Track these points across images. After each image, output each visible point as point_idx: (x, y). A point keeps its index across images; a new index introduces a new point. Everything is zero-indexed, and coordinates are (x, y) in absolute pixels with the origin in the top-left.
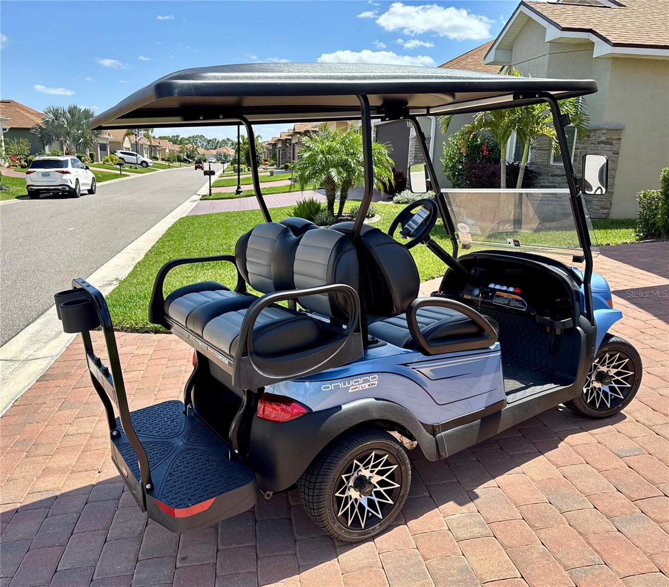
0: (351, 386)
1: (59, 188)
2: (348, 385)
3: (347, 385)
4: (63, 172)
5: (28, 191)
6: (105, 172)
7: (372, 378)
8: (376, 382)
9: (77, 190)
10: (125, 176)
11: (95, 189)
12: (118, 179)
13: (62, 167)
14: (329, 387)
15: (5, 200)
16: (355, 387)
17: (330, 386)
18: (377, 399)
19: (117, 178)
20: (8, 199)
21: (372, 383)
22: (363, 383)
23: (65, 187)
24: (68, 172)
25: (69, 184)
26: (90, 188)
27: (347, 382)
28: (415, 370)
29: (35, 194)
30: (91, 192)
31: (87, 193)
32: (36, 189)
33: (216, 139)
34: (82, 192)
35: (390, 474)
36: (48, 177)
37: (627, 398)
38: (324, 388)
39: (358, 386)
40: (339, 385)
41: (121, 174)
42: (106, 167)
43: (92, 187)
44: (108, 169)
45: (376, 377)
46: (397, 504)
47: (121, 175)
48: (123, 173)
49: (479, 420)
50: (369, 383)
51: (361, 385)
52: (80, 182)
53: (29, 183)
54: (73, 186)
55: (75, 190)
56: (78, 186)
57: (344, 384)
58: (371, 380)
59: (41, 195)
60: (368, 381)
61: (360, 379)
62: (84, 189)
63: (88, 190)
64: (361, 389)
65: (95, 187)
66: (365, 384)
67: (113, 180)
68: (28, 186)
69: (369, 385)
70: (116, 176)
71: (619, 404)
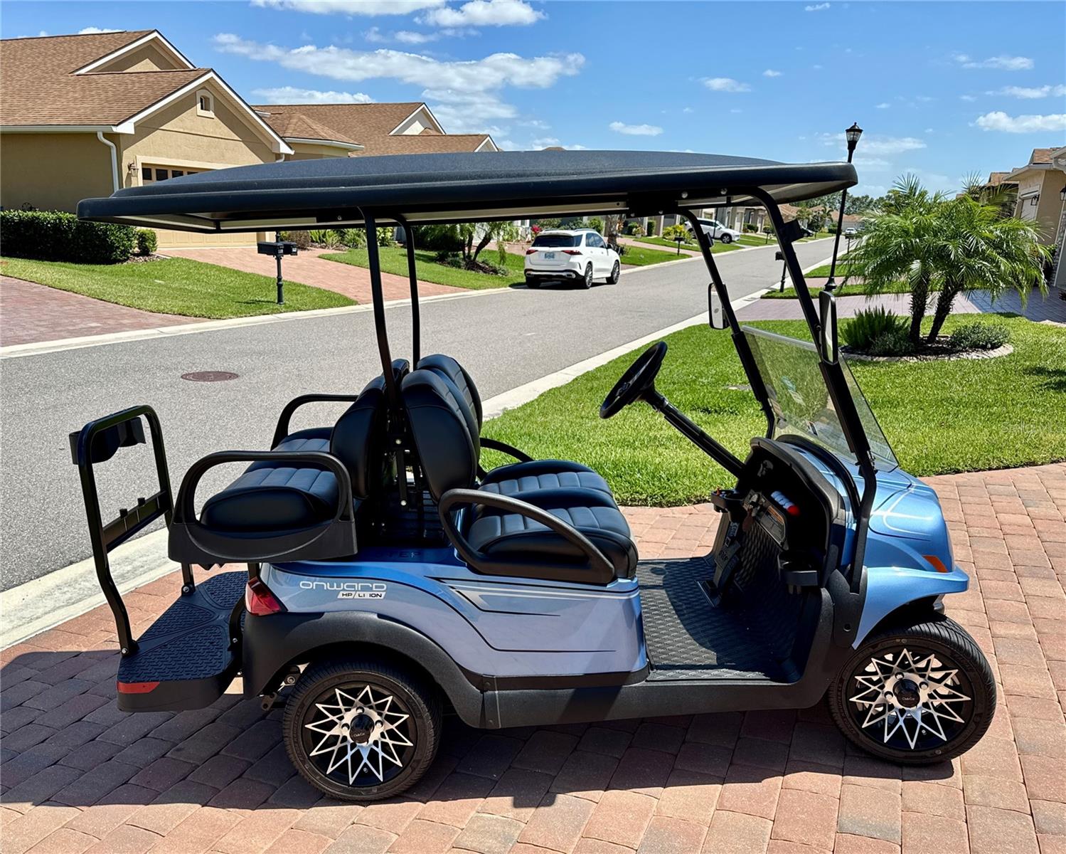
0: (341, 590)
1: (564, 274)
2: (337, 587)
3: (335, 588)
4: (572, 253)
5: (527, 278)
6: (656, 250)
7: (376, 587)
8: (383, 594)
9: (588, 279)
10: (684, 256)
11: (617, 276)
12: (671, 262)
13: (571, 245)
14: (309, 585)
15: (495, 288)
16: (347, 592)
17: (311, 584)
18: (380, 616)
19: (669, 261)
20: (499, 286)
21: (376, 593)
22: (361, 591)
23: (572, 273)
24: (578, 253)
25: (577, 270)
26: (609, 275)
27: (335, 584)
28: (453, 590)
29: (535, 281)
30: (611, 281)
31: (606, 282)
32: (535, 275)
33: (867, 197)
34: (594, 281)
35: (401, 724)
36: (552, 259)
37: (956, 742)
38: (303, 584)
39: (353, 593)
40: (323, 585)
41: (678, 254)
42: (664, 243)
43: (612, 274)
44: (666, 245)
45: (383, 587)
46: (409, 770)
47: (679, 256)
48: (682, 251)
49: (571, 691)
50: (371, 593)
51: (358, 593)
52: (594, 267)
53: (528, 266)
54: (582, 273)
55: (584, 278)
56: (590, 273)
57: (332, 586)
58: (374, 589)
59: (542, 283)
60: (371, 589)
61: (356, 584)
62: (598, 276)
63: (607, 279)
64: (357, 597)
65: (618, 274)
66: (365, 593)
67: (662, 264)
68: (526, 270)
69: (371, 595)
70: (670, 257)
71: (937, 748)
